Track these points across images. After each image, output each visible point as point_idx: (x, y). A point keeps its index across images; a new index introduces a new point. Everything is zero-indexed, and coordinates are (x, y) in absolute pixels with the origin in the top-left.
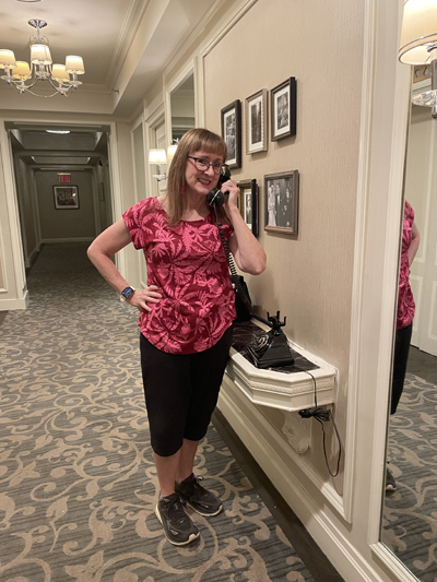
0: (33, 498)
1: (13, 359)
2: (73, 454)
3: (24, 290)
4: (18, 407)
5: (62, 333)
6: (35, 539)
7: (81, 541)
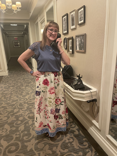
0: (15, 125)
1: (6, 89)
2: (24, 114)
3: (7, 70)
4: (9, 102)
5: (19, 81)
6: (16, 136)
7: (28, 136)
